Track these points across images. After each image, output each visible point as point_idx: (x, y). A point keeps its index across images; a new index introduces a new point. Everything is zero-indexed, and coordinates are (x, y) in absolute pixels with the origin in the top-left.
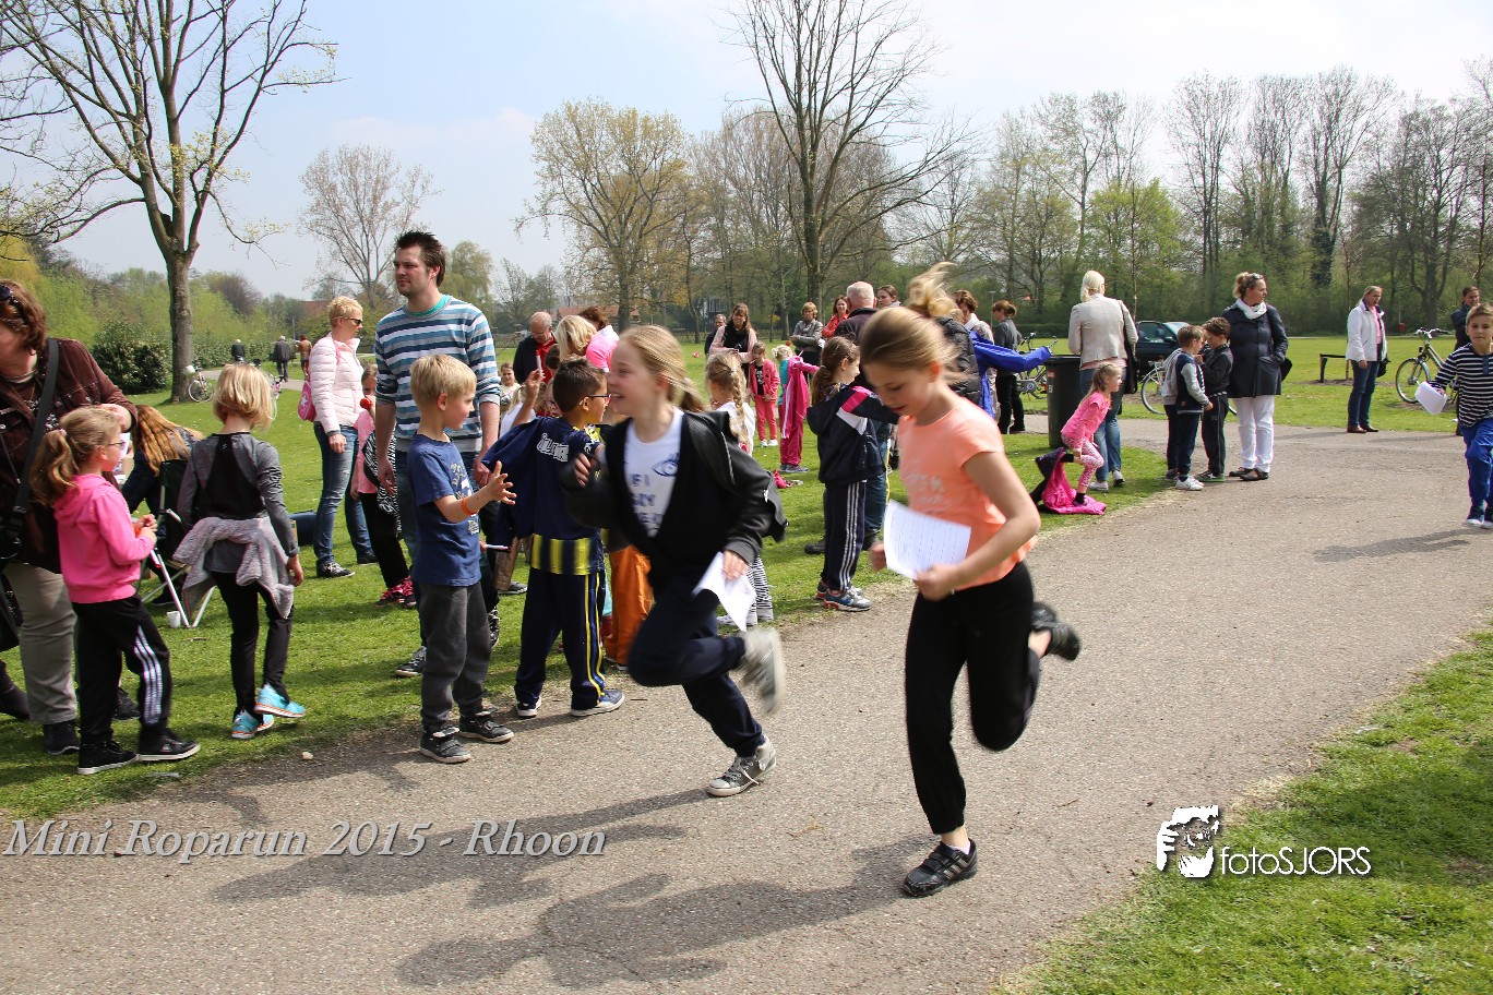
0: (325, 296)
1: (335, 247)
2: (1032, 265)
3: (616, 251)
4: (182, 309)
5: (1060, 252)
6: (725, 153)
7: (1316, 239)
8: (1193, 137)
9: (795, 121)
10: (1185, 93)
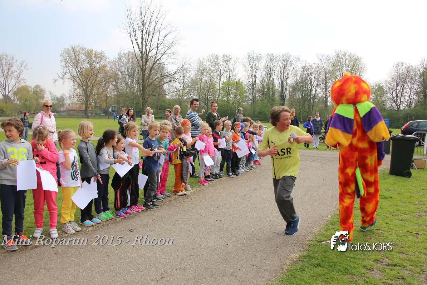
2: (205, 101)
3: (85, 91)
5: (213, 97)
6: (118, 64)
7: (281, 97)
8: (249, 68)
9: (141, 56)
10: (247, 56)
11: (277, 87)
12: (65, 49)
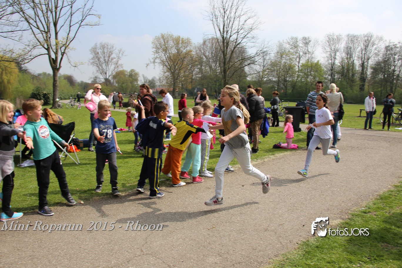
0: (95, 82)
1: (98, 69)
2: (284, 82)
3: (173, 74)
4: (56, 84)
5: (292, 78)
6: (203, 49)
7: (361, 78)
8: (328, 49)
9: (222, 41)
10: (327, 38)
11: (357, 68)
12: (156, 37)
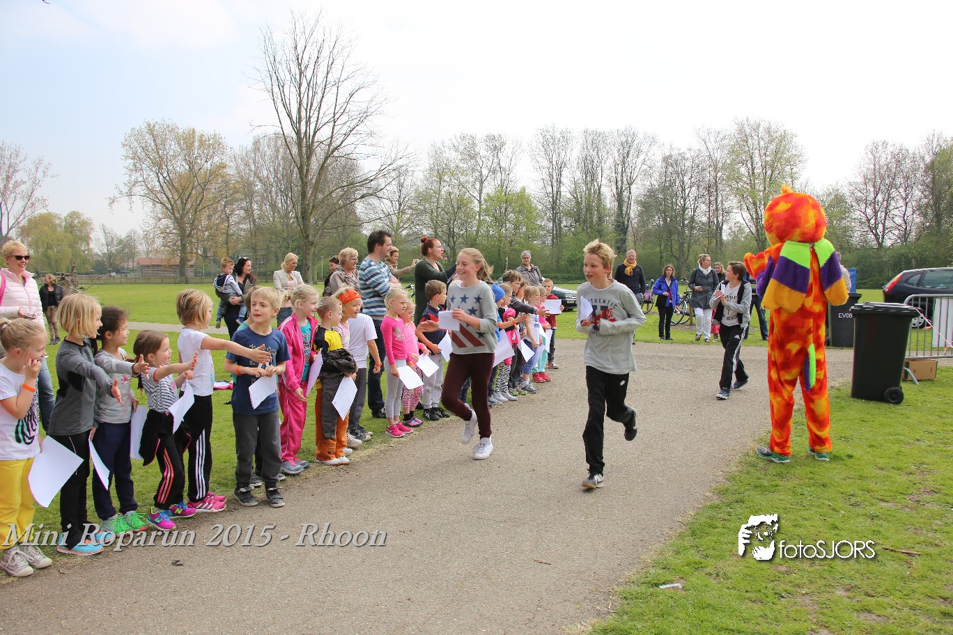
3: (179, 222)
5: (466, 229)
7: (617, 226)
8: (546, 164)
9: (297, 142)
10: (541, 136)
11: (608, 202)
12: (133, 129)
